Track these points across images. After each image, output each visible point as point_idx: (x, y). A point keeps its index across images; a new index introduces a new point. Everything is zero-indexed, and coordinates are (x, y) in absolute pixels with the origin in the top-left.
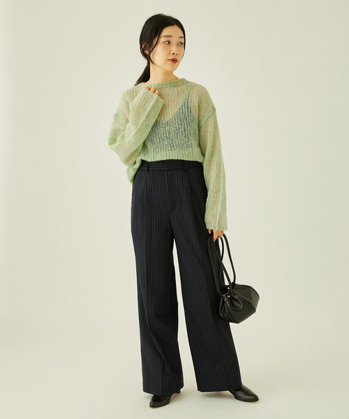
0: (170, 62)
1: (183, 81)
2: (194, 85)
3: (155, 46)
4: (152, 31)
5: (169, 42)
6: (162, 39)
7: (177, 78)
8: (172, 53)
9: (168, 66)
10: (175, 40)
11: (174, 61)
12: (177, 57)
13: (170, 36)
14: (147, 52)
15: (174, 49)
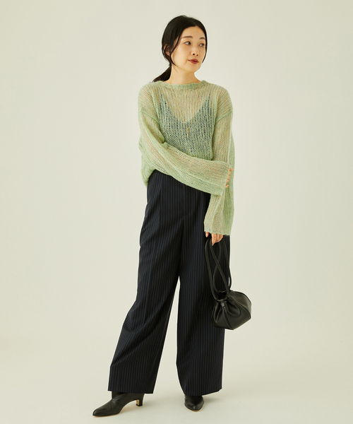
0: (190, 63)
1: (204, 83)
2: (214, 87)
3: (176, 47)
4: (173, 31)
5: (190, 43)
6: (183, 40)
7: (198, 81)
8: (192, 54)
9: (189, 66)
10: (195, 41)
11: (195, 61)
12: (197, 58)
13: (191, 37)
14: (168, 54)
15: (194, 49)
